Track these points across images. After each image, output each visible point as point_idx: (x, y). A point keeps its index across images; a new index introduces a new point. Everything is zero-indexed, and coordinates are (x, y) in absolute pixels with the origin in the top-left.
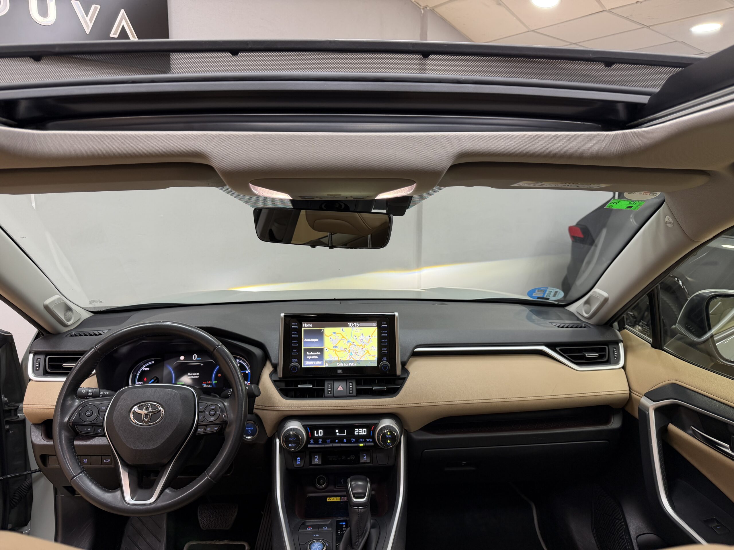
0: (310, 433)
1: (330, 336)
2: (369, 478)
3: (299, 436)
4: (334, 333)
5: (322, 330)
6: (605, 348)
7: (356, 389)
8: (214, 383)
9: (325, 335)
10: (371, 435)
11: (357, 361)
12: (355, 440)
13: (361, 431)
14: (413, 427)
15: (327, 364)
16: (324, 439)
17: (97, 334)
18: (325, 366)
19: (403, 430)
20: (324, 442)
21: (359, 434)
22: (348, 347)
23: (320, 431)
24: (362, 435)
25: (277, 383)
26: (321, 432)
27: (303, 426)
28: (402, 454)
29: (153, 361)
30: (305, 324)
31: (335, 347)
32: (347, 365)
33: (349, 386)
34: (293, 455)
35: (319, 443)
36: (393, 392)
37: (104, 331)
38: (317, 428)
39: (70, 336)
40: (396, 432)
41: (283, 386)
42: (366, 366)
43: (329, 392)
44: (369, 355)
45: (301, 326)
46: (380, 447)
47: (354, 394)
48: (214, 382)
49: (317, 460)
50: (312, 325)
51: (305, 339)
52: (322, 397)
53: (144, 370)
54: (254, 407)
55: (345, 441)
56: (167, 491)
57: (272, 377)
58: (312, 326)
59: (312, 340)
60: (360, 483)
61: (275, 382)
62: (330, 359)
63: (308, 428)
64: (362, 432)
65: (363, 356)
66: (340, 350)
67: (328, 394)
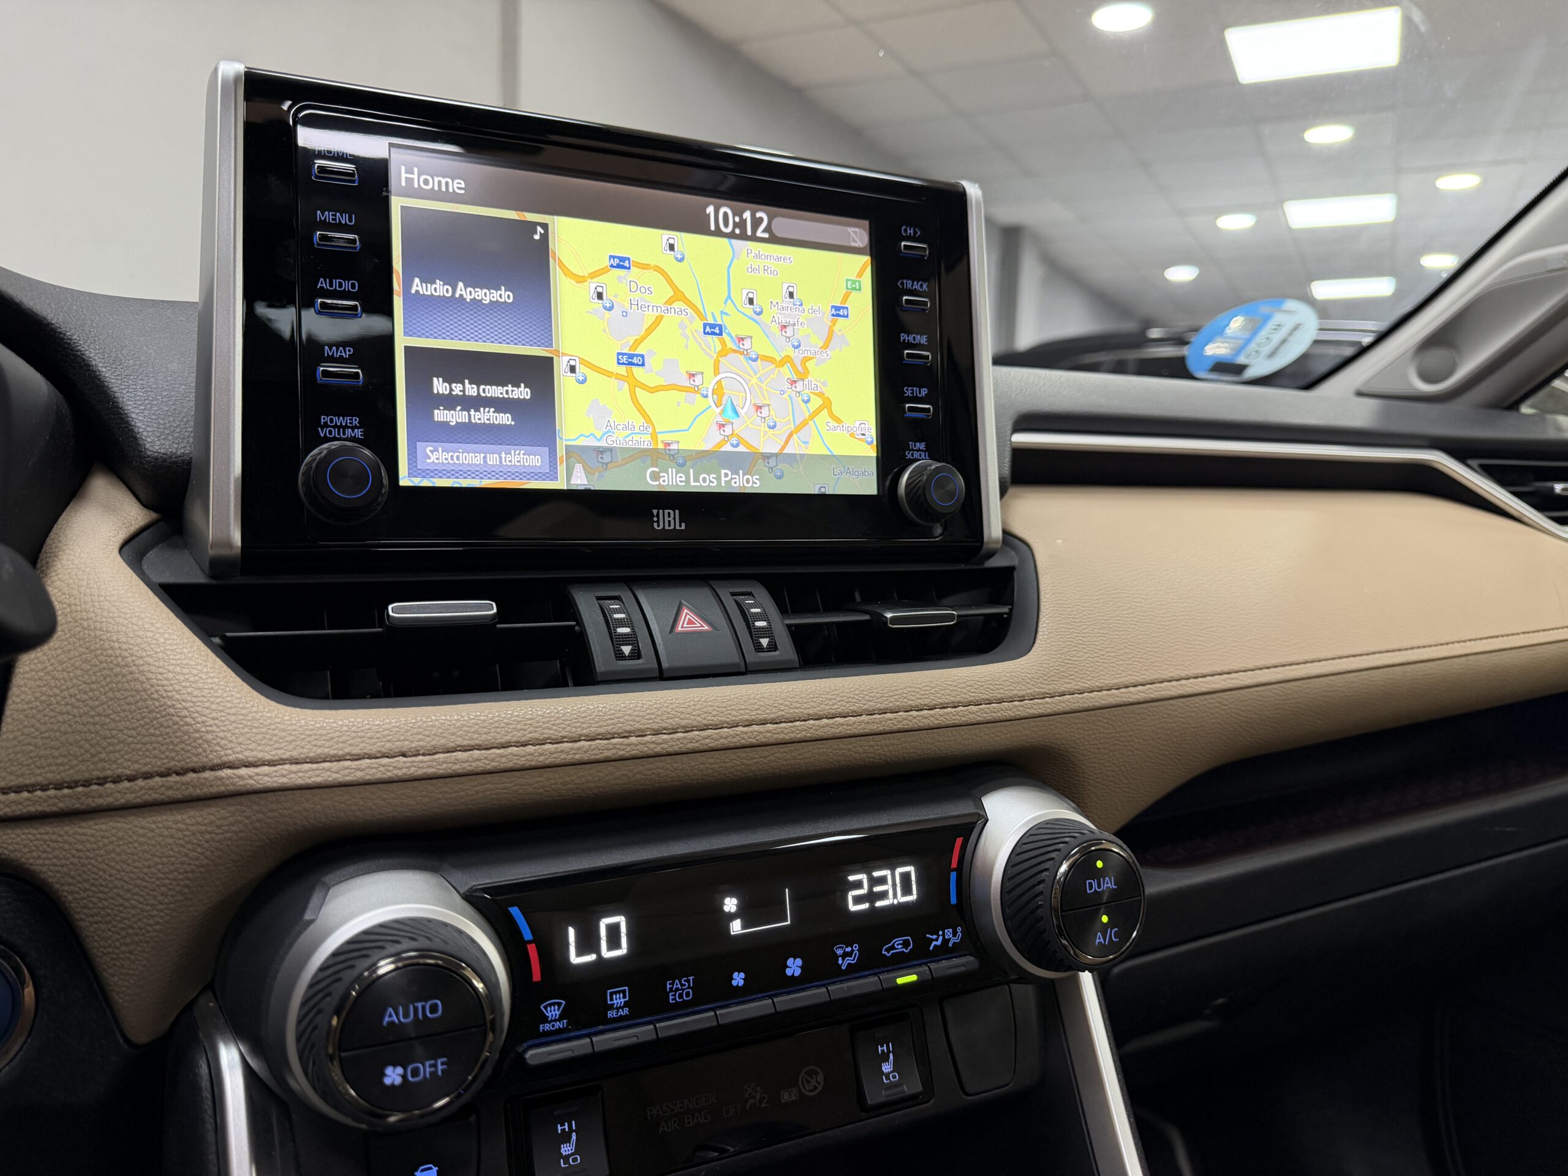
0: (532, 949)
1: (591, 272)
4: (622, 259)
5: (539, 229)
7: (789, 629)
9: (562, 269)
10: (953, 900)
11: (766, 457)
12: (853, 952)
13: (882, 881)
16: (643, 982)
18: (564, 486)
20: (643, 1001)
21: (872, 907)
22: (708, 367)
23: (604, 923)
24: (892, 906)
25: (205, 603)
26: (613, 932)
27: (474, 900)
31: (631, 356)
32: (707, 482)
33: (744, 609)
35: (611, 1014)
38: (586, 898)
42: (815, 490)
43: (627, 650)
44: (833, 423)
47: (786, 648)
51: (417, 280)
52: (578, 675)
55: (794, 967)
57: (145, 567)
59: (464, 292)
61: (179, 594)
62: (598, 435)
63: (515, 911)
64: (888, 887)
65: (798, 429)
66: (661, 381)
67: (620, 656)
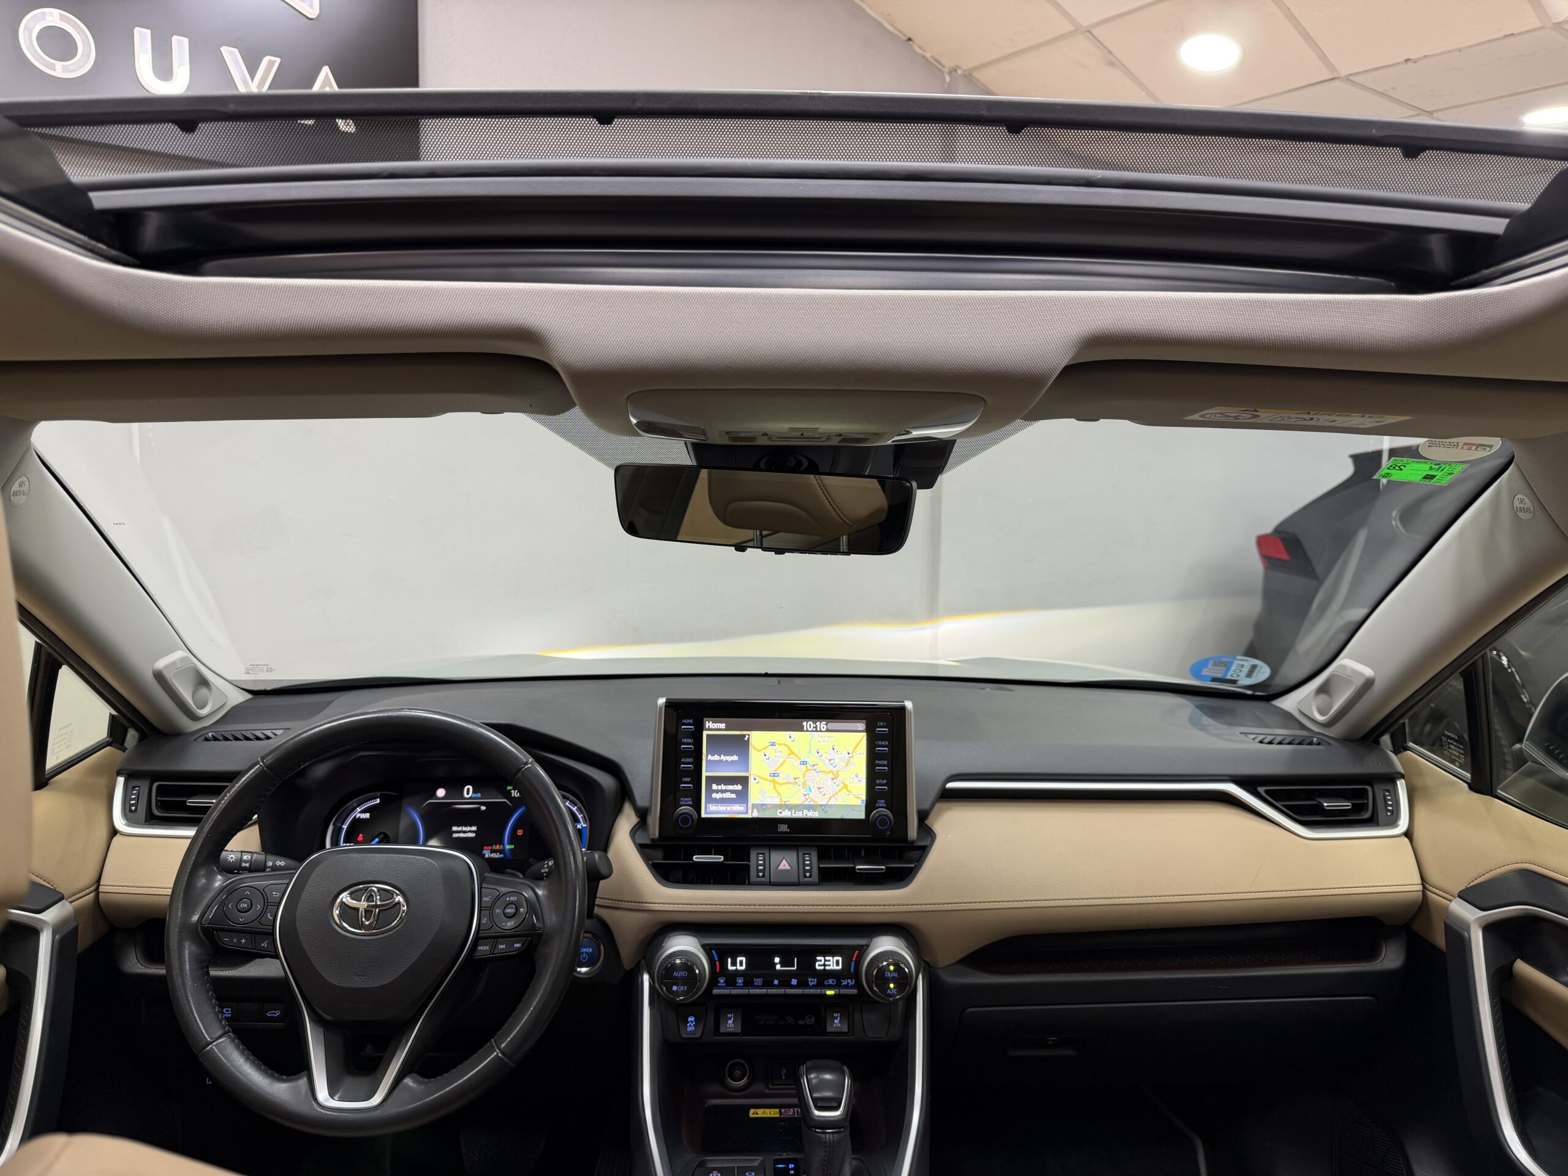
0: (717, 963)
1: (763, 749)
2: (847, 1066)
3: (695, 968)
4: (773, 743)
5: (747, 736)
6: (1366, 790)
7: (819, 868)
8: (508, 849)
9: (754, 747)
10: (852, 970)
11: (821, 806)
12: (816, 981)
13: (829, 961)
14: (945, 956)
15: (755, 810)
16: (748, 977)
17: (262, 736)
18: (750, 817)
19: (922, 962)
20: (748, 984)
21: (825, 969)
22: (801, 775)
23: (739, 959)
24: (831, 969)
25: (647, 851)
26: (741, 962)
27: (704, 946)
28: (920, 1014)
29: (379, 799)
30: (711, 722)
31: (774, 774)
32: (799, 815)
33: (804, 860)
34: (681, 1011)
35: (738, 985)
36: (900, 876)
37: (274, 731)
38: (734, 951)
39: (203, 741)
40: (908, 965)
41: (659, 857)
42: (839, 817)
43: (761, 874)
44: (847, 793)
45: (700, 728)
46: (872, 998)
47: (815, 877)
48: (508, 847)
49: (731, 1024)
50: (724, 725)
51: (710, 755)
52: (744, 883)
53: (357, 817)
54: (596, 903)
55: (794, 982)
56: (408, 1081)
57: (636, 837)
58: (724, 728)
59: (724, 758)
60: (828, 1076)
61: (642, 848)
62: (761, 800)
63: (714, 952)
64: (831, 963)
65: (834, 796)
66: (784, 781)
67: (758, 876)
